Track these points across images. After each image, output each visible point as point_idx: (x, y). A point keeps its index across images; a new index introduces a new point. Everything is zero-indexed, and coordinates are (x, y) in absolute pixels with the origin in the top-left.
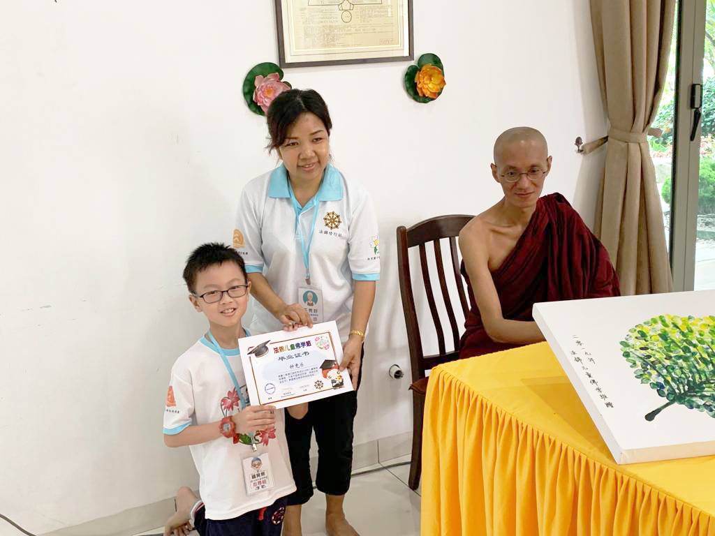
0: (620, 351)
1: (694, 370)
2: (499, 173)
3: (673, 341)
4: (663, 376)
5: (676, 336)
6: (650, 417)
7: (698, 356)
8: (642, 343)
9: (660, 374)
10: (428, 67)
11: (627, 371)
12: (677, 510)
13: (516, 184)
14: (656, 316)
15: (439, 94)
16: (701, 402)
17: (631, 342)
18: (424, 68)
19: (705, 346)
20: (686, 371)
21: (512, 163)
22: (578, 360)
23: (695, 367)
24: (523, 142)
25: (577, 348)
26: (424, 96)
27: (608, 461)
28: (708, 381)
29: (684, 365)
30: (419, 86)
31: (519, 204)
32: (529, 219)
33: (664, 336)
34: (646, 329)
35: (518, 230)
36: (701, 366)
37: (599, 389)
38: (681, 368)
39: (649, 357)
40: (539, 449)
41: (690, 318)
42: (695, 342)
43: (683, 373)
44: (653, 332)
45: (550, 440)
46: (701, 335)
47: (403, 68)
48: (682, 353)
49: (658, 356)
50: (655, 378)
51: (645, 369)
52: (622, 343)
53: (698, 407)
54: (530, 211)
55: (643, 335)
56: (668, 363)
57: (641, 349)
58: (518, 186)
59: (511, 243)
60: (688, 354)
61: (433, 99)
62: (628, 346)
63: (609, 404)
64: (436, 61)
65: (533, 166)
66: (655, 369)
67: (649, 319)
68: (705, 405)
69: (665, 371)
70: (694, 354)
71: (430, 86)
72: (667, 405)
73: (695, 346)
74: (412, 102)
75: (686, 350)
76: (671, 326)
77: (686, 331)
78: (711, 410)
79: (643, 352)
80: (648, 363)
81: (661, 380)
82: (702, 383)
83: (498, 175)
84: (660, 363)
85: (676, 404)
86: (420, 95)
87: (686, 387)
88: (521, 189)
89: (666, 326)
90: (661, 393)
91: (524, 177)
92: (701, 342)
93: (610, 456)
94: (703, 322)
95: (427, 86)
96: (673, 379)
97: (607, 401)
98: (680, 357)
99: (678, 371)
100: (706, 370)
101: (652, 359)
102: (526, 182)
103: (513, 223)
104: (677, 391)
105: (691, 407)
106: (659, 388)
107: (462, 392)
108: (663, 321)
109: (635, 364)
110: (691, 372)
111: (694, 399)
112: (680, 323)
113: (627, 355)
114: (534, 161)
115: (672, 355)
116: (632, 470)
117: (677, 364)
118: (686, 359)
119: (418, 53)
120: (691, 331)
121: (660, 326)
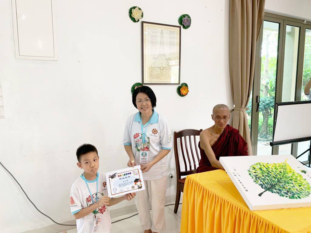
0: (248, 173)
1: (272, 180)
2: (214, 117)
3: (264, 171)
4: (262, 182)
5: (264, 169)
6: (260, 195)
7: (272, 176)
8: (254, 171)
9: (261, 181)
11: (251, 180)
12: (273, 228)
13: (219, 121)
14: (258, 163)
15: (187, 94)
16: (275, 191)
17: (251, 170)
18: (183, 87)
19: (274, 173)
20: (269, 181)
21: (218, 115)
22: (235, 175)
23: (272, 179)
24: (222, 108)
25: (235, 172)
26: (183, 94)
27: (247, 209)
28: (276, 184)
29: (268, 178)
31: (220, 128)
32: (222, 132)
33: (261, 169)
34: (255, 166)
35: (219, 135)
36: (274, 179)
37: (243, 185)
38: (268, 179)
39: (257, 175)
40: (223, 204)
41: (268, 163)
42: (270, 171)
43: (268, 181)
45: (227, 201)
46: (272, 169)
48: (267, 175)
49: (260, 175)
50: (260, 182)
51: (256, 179)
52: (248, 170)
53: (275, 192)
55: (254, 168)
56: (263, 177)
57: (254, 173)
58: (220, 122)
59: (216, 139)
60: (269, 175)
61: (185, 96)
62: (250, 172)
63: (246, 190)
65: (225, 116)
66: (259, 179)
67: (255, 163)
68: (277, 192)
69: (262, 180)
70: (271, 175)
72: (265, 191)
73: (271, 173)
75: (268, 174)
76: (263, 166)
77: (267, 168)
78: (279, 194)
79: (255, 174)
80: (257, 177)
81: (262, 183)
82: (275, 185)
83: (214, 118)
84: (261, 177)
85: (268, 191)
86: (182, 94)
87: (270, 186)
88: (221, 123)
89: (261, 166)
90: (262, 188)
91: (222, 119)
92: (272, 171)
93: (248, 207)
94: (272, 165)
95: (183, 92)
96: (265, 183)
97: (246, 189)
98: (266, 176)
99: (267, 180)
100: (275, 180)
101: (258, 176)
102: (222, 121)
103: (217, 133)
104: (267, 187)
105: (273, 193)
106: (262, 185)
108: (260, 164)
109: (253, 177)
110: (271, 181)
111: (273, 190)
112: (265, 165)
113: (250, 174)
114: (225, 115)
115: (264, 175)
116: (256, 213)
117: (266, 178)
118: (269, 177)
119: (181, 83)
120: (269, 168)
121: (259, 166)
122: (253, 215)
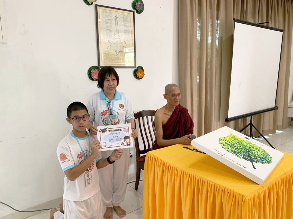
10: (140, 70)
30: (138, 75)
47: (133, 69)
64: (142, 68)
71: (140, 75)
74: (135, 79)
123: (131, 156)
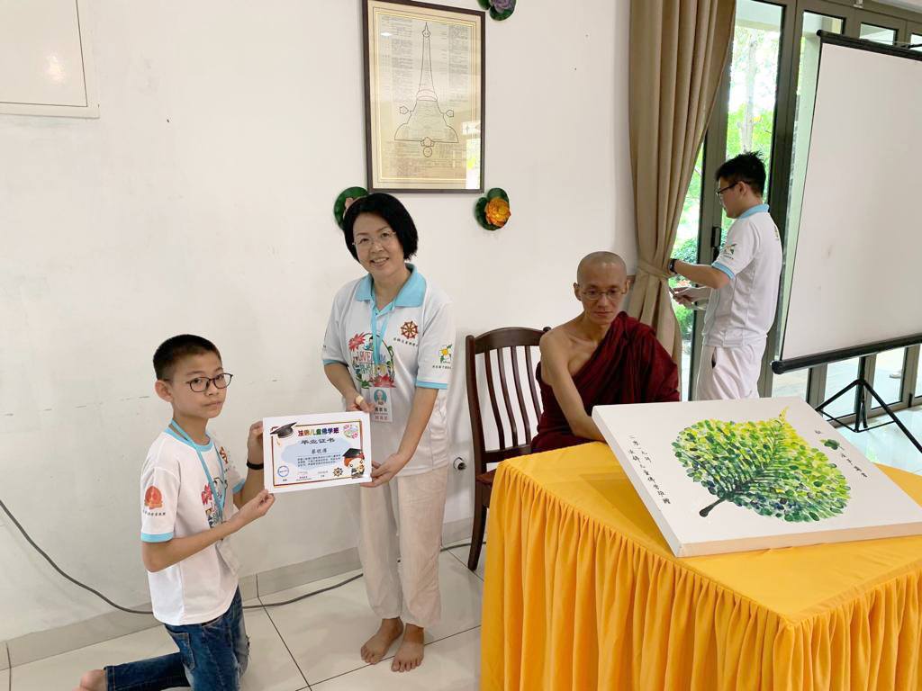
0: (672, 451)
1: (740, 470)
2: (581, 290)
3: (718, 444)
4: (712, 475)
5: (722, 440)
6: (704, 513)
7: (741, 458)
8: (690, 445)
9: (709, 474)
10: (495, 199)
11: (680, 471)
12: (735, 604)
13: (597, 301)
14: (702, 421)
15: (505, 223)
16: (748, 500)
17: (682, 443)
18: (493, 201)
19: (747, 449)
20: (733, 471)
21: (593, 282)
22: (636, 458)
23: (740, 468)
24: (604, 265)
25: (634, 448)
26: (492, 224)
27: (667, 554)
28: (752, 481)
29: (730, 465)
30: (488, 215)
31: (598, 321)
33: (710, 439)
34: (694, 431)
35: (595, 344)
36: (745, 467)
37: (656, 486)
38: (728, 468)
39: (699, 457)
40: (599, 541)
41: (732, 423)
42: (738, 445)
43: (730, 473)
44: (701, 435)
45: (611, 532)
46: (742, 439)
47: (475, 199)
48: (727, 455)
49: (706, 456)
50: (705, 477)
51: (696, 469)
52: (674, 444)
53: (746, 504)
54: (606, 328)
55: (692, 438)
56: (715, 463)
57: (691, 450)
58: (598, 304)
59: (586, 356)
60: (733, 456)
61: (499, 227)
62: (680, 447)
63: (666, 501)
64: (503, 195)
65: (613, 287)
66: (704, 468)
67: (696, 423)
68: (751, 503)
69: (713, 470)
70: (738, 456)
71: (498, 216)
72: (718, 502)
73: (738, 449)
74: (481, 229)
75: (730, 451)
76: (716, 430)
77: (729, 435)
78: (758, 508)
79: (693, 452)
80: (698, 464)
81: (711, 479)
82: (747, 482)
83: (580, 293)
84: (709, 463)
85: (726, 502)
86: (489, 223)
87: (734, 486)
88: (600, 307)
89: (712, 430)
90: (712, 491)
91: (605, 296)
92: (743, 445)
93: (668, 548)
94: (743, 427)
95: (494, 215)
96: (721, 478)
97: (665, 497)
98: (725, 458)
99: (725, 471)
100: (749, 470)
101: (701, 460)
102: (605, 301)
103: (590, 338)
104: (726, 489)
105: (740, 505)
106: (710, 486)
107: (527, 485)
108: (709, 426)
109: (686, 463)
110: (737, 472)
111: (742, 497)
112: (723, 428)
113: (679, 455)
114: (615, 282)
115: (719, 456)
116: (692, 564)
117: (723, 464)
118: (731, 460)
119: (488, 187)
120: (733, 435)
121: (705, 430)
122: (683, 569)
123: (461, 467)
